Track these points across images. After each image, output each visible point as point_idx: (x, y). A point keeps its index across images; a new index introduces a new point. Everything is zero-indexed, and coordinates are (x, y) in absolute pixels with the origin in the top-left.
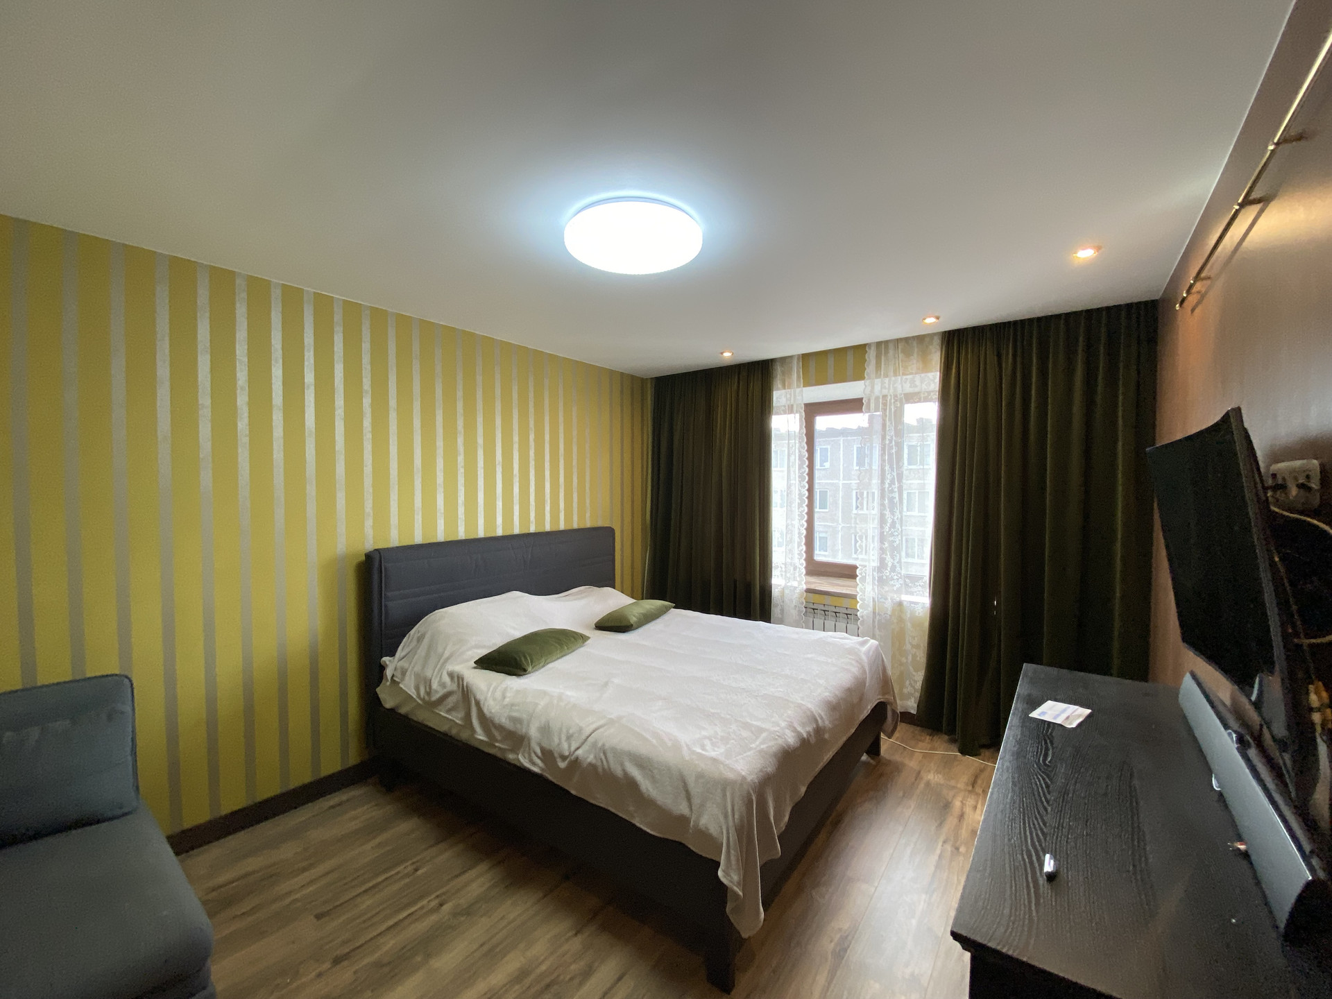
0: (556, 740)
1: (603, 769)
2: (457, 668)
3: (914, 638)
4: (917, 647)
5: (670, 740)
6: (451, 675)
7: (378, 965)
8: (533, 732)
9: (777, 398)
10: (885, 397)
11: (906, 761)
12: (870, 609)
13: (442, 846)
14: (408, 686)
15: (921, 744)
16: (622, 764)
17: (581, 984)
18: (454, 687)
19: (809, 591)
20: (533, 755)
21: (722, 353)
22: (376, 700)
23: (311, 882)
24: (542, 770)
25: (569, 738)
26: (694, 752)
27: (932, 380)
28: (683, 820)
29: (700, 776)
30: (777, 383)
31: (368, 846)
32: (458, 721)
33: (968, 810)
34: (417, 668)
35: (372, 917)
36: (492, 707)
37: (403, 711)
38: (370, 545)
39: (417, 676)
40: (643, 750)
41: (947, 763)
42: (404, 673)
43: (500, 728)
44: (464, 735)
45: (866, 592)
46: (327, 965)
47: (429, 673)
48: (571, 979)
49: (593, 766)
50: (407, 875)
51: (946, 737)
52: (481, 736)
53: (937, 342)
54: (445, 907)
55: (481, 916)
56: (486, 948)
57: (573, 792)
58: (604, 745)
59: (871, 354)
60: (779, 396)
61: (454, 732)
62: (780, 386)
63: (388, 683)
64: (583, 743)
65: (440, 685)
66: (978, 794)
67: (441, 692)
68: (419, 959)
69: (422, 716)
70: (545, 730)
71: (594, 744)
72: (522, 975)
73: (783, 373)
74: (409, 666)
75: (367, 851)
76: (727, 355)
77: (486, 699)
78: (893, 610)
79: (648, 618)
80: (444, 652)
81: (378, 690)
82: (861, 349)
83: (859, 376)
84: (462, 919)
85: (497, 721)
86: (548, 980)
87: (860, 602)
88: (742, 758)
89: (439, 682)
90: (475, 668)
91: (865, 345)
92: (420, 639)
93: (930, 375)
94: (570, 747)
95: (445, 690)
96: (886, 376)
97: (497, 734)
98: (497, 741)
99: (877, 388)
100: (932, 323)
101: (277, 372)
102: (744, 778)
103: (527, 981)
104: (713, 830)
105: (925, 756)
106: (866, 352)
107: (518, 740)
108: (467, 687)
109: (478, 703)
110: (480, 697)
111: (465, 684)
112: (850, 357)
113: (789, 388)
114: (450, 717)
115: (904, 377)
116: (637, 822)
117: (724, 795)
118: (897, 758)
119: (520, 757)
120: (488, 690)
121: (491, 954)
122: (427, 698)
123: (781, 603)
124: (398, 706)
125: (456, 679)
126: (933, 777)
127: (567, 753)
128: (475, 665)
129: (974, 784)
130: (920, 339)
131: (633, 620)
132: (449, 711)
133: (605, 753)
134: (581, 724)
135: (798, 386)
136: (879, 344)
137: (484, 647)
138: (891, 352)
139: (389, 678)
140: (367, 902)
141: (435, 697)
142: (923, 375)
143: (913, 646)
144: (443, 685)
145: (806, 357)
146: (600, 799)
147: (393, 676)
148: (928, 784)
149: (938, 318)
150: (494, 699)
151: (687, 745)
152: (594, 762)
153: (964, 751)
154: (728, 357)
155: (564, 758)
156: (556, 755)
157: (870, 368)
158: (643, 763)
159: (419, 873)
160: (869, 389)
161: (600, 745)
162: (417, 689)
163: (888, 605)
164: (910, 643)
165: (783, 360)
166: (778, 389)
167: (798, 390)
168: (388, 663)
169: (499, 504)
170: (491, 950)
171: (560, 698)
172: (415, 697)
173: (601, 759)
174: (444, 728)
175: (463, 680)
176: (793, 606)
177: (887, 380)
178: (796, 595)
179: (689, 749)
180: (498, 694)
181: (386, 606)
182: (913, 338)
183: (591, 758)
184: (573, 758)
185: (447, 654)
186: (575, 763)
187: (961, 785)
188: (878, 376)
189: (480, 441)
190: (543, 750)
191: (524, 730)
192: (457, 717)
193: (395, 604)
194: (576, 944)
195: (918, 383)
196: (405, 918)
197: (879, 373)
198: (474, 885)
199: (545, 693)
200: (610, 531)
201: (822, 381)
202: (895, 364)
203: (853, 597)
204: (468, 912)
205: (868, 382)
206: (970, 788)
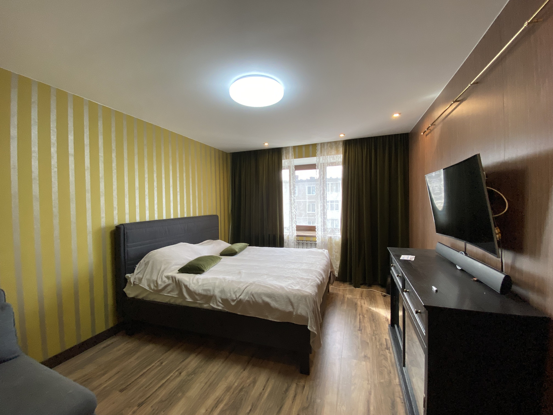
0: (229, 295)
1: (253, 301)
2: (170, 274)
3: (336, 249)
4: (337, 252)
5: (278, 286)
6: (168, 277)
7: (161, 401)
8: (217, 293)
9: (284, 163)
10: (324, 164)
11: (339, 292)
12: (321, 240)
13: (169, 352)
14: (144, 285)
15: (341, 287)
16: (261, 298)
17: (254, 386)
18: (170, 282)
19: (297, 236)
20: (218, 303)
21: (264, 144)
22: (124, 294)
23: (110, 379)
24: (223, 308)
25: (235, 293)
26: (289, 289)
27: (340, 157)
28: (290, 313)
29: (295, 295)
30: (284, 157)
31: (132, 359)
32: (174, 296)
33: (363, 304)
34: (148, 277)
35: (149, 385)
36: (193, 287)
37: (140, 297)
38: (116, 222)
39: (148, 280)
40: (269, 291)
41: (351, 292)
42: (140, 280)
43: (199, 295)
44: (179, 302)
45: (319, 234)
46: (136, 408)
47: (155, 278)
48: (249, 385)
49: (248, 301)
50: (158, 366)
51: (348, 283)
52: (189, 299)
53: (341, 144)
54: (182, 374)
55: (201, 373)
56: (208, 383)
57: (239, 314)
58: (251, 292)
59: (319, 147)
60: (285, 162)
61: (172, 301)
62: (285, 158)
63: (132, 285)
64: (242, 293)
65: (163, 282)
66: (364, 299)
67: (163, 285)
68: (180, 395)
69: (153, 298)
70: (222, 291)
71: (247, 293)
72: (228, 389)
73: (286, 153)
74: (143, 276)
75: (133, 361)
76: (266, 144)
77: (190, 284)
78: (328, 240)
79: (242, 249)
80: (161, 268)
81: (124, 290)
82: (314, 145)
83: (314, 155)
84: (193, 376)
85: (197, 292)
86: (240, 388)
87: (317, 238)
88: (307, 288)
89: (161, 281)
90: (178, 273)
91: (317, 144)
92: (147, 264)
93: (339, 156)
94: (236, 296)
95: (166, 284)
96: (324, 155)
97: (197, 297)
98: (198, 300)
99: (321, 159)
100: (342, 136)
101: (71, 138)
102: (311, 294)
103: (232, 390)
104: (304, 313)
105: (343, 290)
106: (317, 146)
107: (209, 297)
108: (178, 280)
109: (186, 286)
110: (186, 283)
111: (177, 279)
112: (311, 148)
113: (289, 159)
114: (170, 295)
115: (331, 156)
116: (270, 319)
117: (306, 301)
118: (335, 292)
119: (211, 304)
120: (190, 280)
121: (212, 386)
122: (155, 288)
123: (288, 242)
124: (137, 296)
125: (171, 279)
126: (349, 296)
127: (235, 299)
128: (178, 272)
129: (362, 296)
130: (336, 143)
131: (237, 250)
132: (169, 292)
133: (253, 295)
134: (239, 287)
135: (292, 158)
136: (321, 144)
137: (178, 265)
138: (326, 147)
139: (132, 283)
140: (144, 380)
141: (160, 288)
142: (337, 155)
143: (336, 252)
144: (164, 282)
145: (294, 147)
146: (252, 314)
147: (134, 282)
148: (348, 298)
149: (344, 135)
150: (194, 284)
151: (286, 287)
152: (248, 299)
153: (356, 287)
154: (267, 145)
155: (233, 301)
156: (229, 300)
157: (318, 152)
158: (270, 296)
159: (163, 364)
160: (318, 160)
161: (250, 293)
162: (149, 286)
163: (327, 238)
164: (334, 251)
165: (286, 148)
166: (284, 159)
167: (292, 160)
168: (130, 276)
169: (172, 204)
170: (211, 384)
171: (224, 279)
172: (148, 289)
173: (251, 298)
174: (166, 300)
175: (175, 278)
176: (292, 242)
177: (324, 157)
178: (293, 238)
179: (287, 288)
180: (195, 281)
181: (127, 250)
182: (333, 142)
183: (247, 298)
184: (238, 299)
185: (162, 269)
186: (240, 302)
187: (358, 297)
188: (321, 156)
189: (163, 176)
190: (222, 299)
191: (212, 294)
192: (174, 294)
193: (132, 249)
194: (245, 373)
195: (335, 158)
196: (165, 382)
197: (321, 154)
198: (192, 363)
199: (217, 278)
200: (216, 216)
201: (300, 156)
202: (327, 151)
203: (315, 237)
204: (194, 372)
205: (318, 158)
206: (361, 298)
